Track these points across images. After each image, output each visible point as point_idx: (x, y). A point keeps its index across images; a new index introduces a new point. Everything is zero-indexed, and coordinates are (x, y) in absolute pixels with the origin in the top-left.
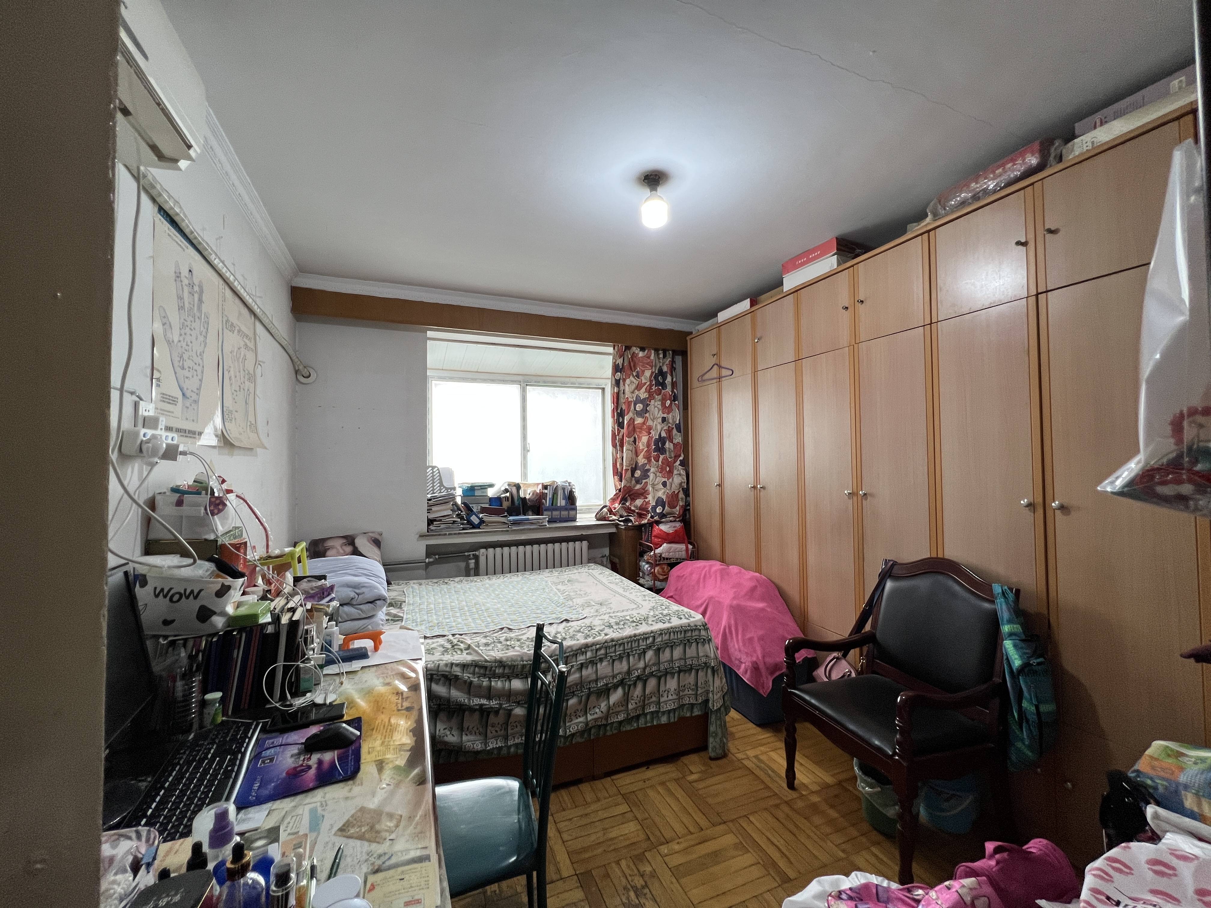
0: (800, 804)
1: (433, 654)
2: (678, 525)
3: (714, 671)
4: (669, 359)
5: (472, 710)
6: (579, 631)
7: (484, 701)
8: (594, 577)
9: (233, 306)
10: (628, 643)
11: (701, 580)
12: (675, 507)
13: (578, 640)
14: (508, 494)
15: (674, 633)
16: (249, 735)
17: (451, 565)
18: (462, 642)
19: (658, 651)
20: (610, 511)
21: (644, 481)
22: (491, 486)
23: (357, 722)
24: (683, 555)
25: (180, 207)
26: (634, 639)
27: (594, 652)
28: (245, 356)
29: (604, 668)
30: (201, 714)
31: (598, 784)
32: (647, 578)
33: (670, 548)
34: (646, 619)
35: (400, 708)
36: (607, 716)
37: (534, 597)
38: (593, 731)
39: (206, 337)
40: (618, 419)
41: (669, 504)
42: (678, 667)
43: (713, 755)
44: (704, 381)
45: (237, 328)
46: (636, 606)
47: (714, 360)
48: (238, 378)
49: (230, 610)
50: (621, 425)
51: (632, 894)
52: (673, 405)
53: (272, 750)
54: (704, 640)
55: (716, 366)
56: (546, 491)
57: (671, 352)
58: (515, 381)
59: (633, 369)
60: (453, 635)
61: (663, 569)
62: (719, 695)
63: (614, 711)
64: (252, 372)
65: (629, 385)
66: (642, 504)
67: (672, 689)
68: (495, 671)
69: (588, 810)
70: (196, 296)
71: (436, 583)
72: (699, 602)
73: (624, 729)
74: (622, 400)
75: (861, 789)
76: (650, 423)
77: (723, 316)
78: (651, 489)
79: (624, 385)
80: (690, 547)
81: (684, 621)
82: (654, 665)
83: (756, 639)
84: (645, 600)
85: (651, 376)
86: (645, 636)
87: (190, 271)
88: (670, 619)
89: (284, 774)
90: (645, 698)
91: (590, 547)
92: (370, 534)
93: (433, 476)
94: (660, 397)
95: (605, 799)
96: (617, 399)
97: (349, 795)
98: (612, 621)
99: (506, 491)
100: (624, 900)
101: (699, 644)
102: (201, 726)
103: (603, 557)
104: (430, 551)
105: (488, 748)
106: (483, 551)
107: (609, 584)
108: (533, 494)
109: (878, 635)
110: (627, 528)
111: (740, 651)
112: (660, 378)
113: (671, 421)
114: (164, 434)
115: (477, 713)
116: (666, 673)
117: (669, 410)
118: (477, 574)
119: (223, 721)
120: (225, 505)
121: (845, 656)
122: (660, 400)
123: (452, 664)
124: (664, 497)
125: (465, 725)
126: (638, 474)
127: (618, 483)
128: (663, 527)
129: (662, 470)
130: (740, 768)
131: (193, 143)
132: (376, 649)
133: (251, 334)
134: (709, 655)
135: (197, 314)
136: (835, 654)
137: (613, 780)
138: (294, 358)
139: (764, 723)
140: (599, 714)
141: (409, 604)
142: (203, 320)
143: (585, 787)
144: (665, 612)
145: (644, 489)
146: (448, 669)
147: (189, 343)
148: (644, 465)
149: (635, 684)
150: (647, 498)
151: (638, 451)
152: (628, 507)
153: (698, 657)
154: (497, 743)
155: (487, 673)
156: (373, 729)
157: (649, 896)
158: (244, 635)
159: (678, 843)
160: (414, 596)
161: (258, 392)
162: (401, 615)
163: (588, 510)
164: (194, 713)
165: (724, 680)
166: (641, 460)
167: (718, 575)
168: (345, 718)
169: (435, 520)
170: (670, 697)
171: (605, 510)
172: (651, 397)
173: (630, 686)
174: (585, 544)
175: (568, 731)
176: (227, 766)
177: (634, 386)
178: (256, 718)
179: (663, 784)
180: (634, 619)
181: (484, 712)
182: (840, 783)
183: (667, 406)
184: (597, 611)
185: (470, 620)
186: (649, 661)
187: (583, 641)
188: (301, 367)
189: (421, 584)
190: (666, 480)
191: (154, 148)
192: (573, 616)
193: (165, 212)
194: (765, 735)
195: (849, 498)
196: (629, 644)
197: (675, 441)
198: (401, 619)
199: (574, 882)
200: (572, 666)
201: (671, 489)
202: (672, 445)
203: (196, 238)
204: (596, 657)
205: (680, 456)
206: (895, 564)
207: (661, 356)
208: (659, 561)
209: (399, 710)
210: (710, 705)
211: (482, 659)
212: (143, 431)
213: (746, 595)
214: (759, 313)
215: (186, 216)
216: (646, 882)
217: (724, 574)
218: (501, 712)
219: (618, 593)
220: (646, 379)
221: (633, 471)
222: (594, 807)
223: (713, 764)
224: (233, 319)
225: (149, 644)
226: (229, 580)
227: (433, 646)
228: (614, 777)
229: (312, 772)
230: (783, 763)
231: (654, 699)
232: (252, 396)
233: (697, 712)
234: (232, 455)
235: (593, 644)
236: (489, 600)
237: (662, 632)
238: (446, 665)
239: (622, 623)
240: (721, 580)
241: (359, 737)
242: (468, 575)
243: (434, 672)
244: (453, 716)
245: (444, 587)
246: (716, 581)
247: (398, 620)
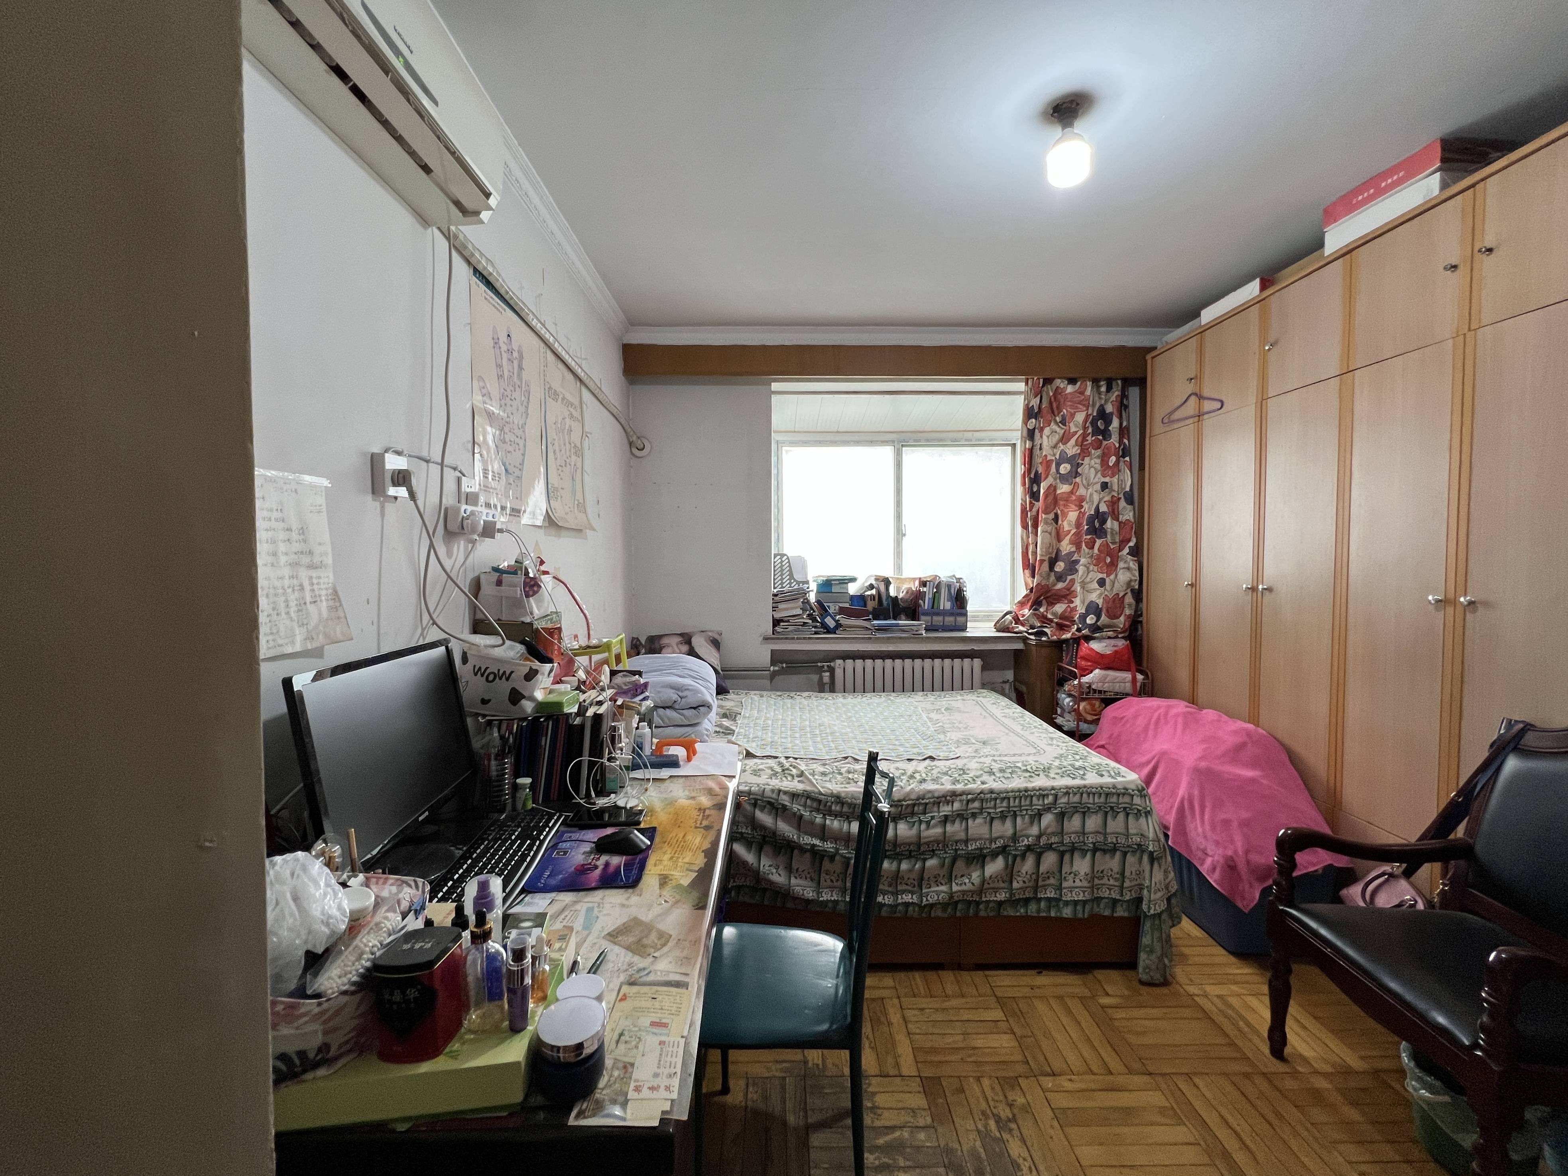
0: (1290, 1084)
1: (760, 776)
2: (1121, 643)
3: (1152, 859)
4: (1116, 393)
5: (802, 849)
6: (946, 774)
7: (816, 842)
8: (982, 707)
9: (557, 372)
10: (1015, 798)
11: (1152, 727)
12: (1118, 618)
13: (943, 784)
14: (874, 592)
15: (1089, 794)
16: (550, 825)
17: (802, 676)
18: (795, 767)
19: (1061, 816)
20: (1017, 620)
21: (1069, 578)
22: (853, 580)
23: (650, 833)
24: (1128, 687)
25: (493, 266)
26: (1025, 794)
27: (964, 802)
28: (570, 426)
29: (978, 827)
30: (514, 797)
31: (966, 976)
32: (1068, 716)
33: (1106, 677)
34: (1046, 770)
35: (698, 825)
36: (981, 890)
37: (895, 725)
38: (960, 906)
39: (527, 407)
40: (1031, 487)
41: (1107, 611)
42: (1094, 844)
43: (1145, 977)
44: (1173, 421)
45: (561, 396)
46: (1035, 751)
47: (1190, 388)
48: (563, 451)
49: (539, 695)
50: (1035, 496)
51: (992, 1124)
52: (1121, 464)
53: (568, 844)
54: (1139, 811)
55: (1193, 398)
56: (925, 589)
57: (1119, 382)
58: (887, 442)
59: (1056, 413)
60: (787, 758)
61: (1093, 706)
62: (1159, 894)
63: (991, 886)
64: (579, 445)
65: (1048, 437)
66: (1065, 611)
67: (1082, 873)
68: (831, 807)
69: (946, 1004)
70: (516, 363)
71: (780, 696)
72: (1144, 759)
73: (1005, 913)
74: (1038, 460)
75: (1410, 1089)
76: (1082, 491)
77: (1208, 315)
78: (1079, 589)
79: (1041, 437)
80: (1140, 677)
81: (1107, 780)
82: (1053, 834)
83: (1235, 824)
84: (1051, 745)
85: (1085, 421)
86: (1042, 793)
87: (509, 335)
88: (1084, 775)
89: (573, 869)
90: (1038, 876)
91: (984, 668)
92: (710, 634)
93: (782, 566)
94: (1099, 452)
95: (972, 997)
96: (1030, 457)
97: (625, 902)
98: (996, 767)
99: (871, 587)
100: (980, 1127)
101: (1131, 818)
102: (514, 809)
103: (1004, 682)
104: (776, 657)
105: (821, 899)
106: (839, 662)
107: (1003, 719)
108: (907, 592)
109: (1479, 848)
110: (1040, 645)
111: (1205, 837)
112: (1100, 424)
113: (1115, 487)
114: (485, 511)
115: (808, 855)
116: (1073, 849)
117: (1116, 470)
118: (832, 690)
119: (533, 808)
120: (540, 587)
121: (1408, 874)
122: (1098, 457)
123: (780, 791)
124: (1100, 602)
125: (795, 866)
126: (1060, 566)
127: (1029, 580)
128: (1095, 646)
129: (1098, 561)
130: (1189, 1006)
131: (492, 190)
132: (689, 759)
133: (576, 402)
134: (1146, 834)
135: (518, 383)
136: (1387, 868)
137: (986, 976)
138: (627, 427)
139: (1242, 953)
140: (968, 887)
141: (745, 717)
142: (524, 389)
143: (948, 977)
144: (1077, 764)
145: (1069, 590)
146: (774, 796)
147: (510, 415)
148: (1071, 554)
149: (1023, 856)
150: (1072, 602)
151: (1062, 534)
152: (1043, 614)
153: (1127, 835)
154: (832, 896)
155: (821, 807)
156: (665, 842)
157: (1016, 1132)
158: (551, 723)
159: (1070, 1080)
160: (751, 709)
161: (586, 468)
162: (734, 728)
163: (987, 618)
164: (507, 794)
165: (1172, 875)
166: (1066, 546)
167: (1180, 720)
168: (642, 826)
169: (782, 621)
170: (1078, 883)
171: (1009, 617)
172: (1084, 452)
173: (1015, 857)
174: (977, 663)
175: (925, 899)
176: (525, 850)
177: (1056, 438)
178: (561, 811)
179: (1060, 998)
180: (1029, 768)
181: (817, 855)
182: (1375, 1073)
183: (1111, 464)
184: (976, 751)
185: (810, 743)
186: (1047, 828)
187: (949, 787)
188: (634, 438)
189: (762, 696)
190: (1104, 576)
191: (457, 204)
192: (941, 754)
193: (480, 273)
194: (1244, 971)
195: (1437, 609)
196: (1017, 801)
197: (1123, 518)
198: (732, 732)
199: (915, 1084)
200: (933, 818)
201: (1112, 589)
202: (1116, 524)
203: (512, 298)
204: (966, 810)
205: (1129, 540)
206: (1528, 727)
207: (1103, 389)
208: (1086, 693)
209: (696, 827)
210: (1144, 907)
211: (816, 790)
212: (464, 507)
213: (1224, 755)
214: (1274, 302)
215: (500, 275)
216: (1014, 1115)
217: (1188, 721)
218: (837, 858)
219: (1014, 732)
220: (1076, 426)
221: (1052, 563)
222: (954, 1002)
223: (1144, 990)
224: (556, 385)
225: (469, 721)
226: (536, 665)
227: (761, 767)
228: (988, 973)
229: (598, 872)
230: (1264, 1014)
231: (1052, 881)
232: (579, 471)
233: (1120, 912)
234: (559, 536)
235: (963, 793)
236: (838, 722)
237: (1068, 791)
238: (773, 791)
239: (1010, 770)
240: (1184, 729)
241: (649, 847)
242: (822, 690)
243: (759, 798)
244: (779, 853)
245: (789, 702)
246: (1175, 729)
247: (729, 734)
